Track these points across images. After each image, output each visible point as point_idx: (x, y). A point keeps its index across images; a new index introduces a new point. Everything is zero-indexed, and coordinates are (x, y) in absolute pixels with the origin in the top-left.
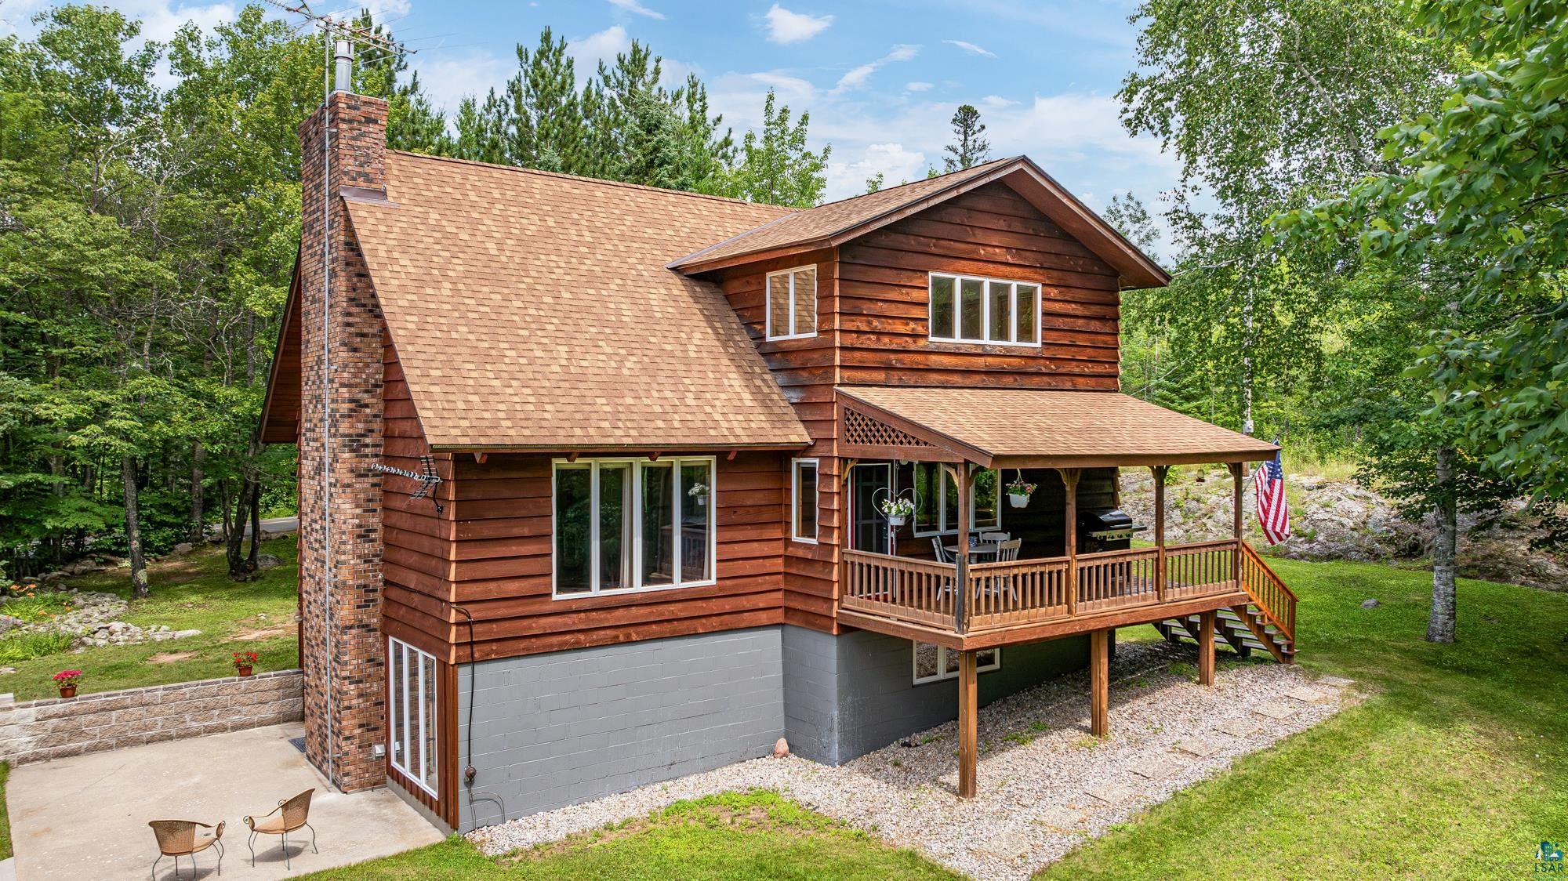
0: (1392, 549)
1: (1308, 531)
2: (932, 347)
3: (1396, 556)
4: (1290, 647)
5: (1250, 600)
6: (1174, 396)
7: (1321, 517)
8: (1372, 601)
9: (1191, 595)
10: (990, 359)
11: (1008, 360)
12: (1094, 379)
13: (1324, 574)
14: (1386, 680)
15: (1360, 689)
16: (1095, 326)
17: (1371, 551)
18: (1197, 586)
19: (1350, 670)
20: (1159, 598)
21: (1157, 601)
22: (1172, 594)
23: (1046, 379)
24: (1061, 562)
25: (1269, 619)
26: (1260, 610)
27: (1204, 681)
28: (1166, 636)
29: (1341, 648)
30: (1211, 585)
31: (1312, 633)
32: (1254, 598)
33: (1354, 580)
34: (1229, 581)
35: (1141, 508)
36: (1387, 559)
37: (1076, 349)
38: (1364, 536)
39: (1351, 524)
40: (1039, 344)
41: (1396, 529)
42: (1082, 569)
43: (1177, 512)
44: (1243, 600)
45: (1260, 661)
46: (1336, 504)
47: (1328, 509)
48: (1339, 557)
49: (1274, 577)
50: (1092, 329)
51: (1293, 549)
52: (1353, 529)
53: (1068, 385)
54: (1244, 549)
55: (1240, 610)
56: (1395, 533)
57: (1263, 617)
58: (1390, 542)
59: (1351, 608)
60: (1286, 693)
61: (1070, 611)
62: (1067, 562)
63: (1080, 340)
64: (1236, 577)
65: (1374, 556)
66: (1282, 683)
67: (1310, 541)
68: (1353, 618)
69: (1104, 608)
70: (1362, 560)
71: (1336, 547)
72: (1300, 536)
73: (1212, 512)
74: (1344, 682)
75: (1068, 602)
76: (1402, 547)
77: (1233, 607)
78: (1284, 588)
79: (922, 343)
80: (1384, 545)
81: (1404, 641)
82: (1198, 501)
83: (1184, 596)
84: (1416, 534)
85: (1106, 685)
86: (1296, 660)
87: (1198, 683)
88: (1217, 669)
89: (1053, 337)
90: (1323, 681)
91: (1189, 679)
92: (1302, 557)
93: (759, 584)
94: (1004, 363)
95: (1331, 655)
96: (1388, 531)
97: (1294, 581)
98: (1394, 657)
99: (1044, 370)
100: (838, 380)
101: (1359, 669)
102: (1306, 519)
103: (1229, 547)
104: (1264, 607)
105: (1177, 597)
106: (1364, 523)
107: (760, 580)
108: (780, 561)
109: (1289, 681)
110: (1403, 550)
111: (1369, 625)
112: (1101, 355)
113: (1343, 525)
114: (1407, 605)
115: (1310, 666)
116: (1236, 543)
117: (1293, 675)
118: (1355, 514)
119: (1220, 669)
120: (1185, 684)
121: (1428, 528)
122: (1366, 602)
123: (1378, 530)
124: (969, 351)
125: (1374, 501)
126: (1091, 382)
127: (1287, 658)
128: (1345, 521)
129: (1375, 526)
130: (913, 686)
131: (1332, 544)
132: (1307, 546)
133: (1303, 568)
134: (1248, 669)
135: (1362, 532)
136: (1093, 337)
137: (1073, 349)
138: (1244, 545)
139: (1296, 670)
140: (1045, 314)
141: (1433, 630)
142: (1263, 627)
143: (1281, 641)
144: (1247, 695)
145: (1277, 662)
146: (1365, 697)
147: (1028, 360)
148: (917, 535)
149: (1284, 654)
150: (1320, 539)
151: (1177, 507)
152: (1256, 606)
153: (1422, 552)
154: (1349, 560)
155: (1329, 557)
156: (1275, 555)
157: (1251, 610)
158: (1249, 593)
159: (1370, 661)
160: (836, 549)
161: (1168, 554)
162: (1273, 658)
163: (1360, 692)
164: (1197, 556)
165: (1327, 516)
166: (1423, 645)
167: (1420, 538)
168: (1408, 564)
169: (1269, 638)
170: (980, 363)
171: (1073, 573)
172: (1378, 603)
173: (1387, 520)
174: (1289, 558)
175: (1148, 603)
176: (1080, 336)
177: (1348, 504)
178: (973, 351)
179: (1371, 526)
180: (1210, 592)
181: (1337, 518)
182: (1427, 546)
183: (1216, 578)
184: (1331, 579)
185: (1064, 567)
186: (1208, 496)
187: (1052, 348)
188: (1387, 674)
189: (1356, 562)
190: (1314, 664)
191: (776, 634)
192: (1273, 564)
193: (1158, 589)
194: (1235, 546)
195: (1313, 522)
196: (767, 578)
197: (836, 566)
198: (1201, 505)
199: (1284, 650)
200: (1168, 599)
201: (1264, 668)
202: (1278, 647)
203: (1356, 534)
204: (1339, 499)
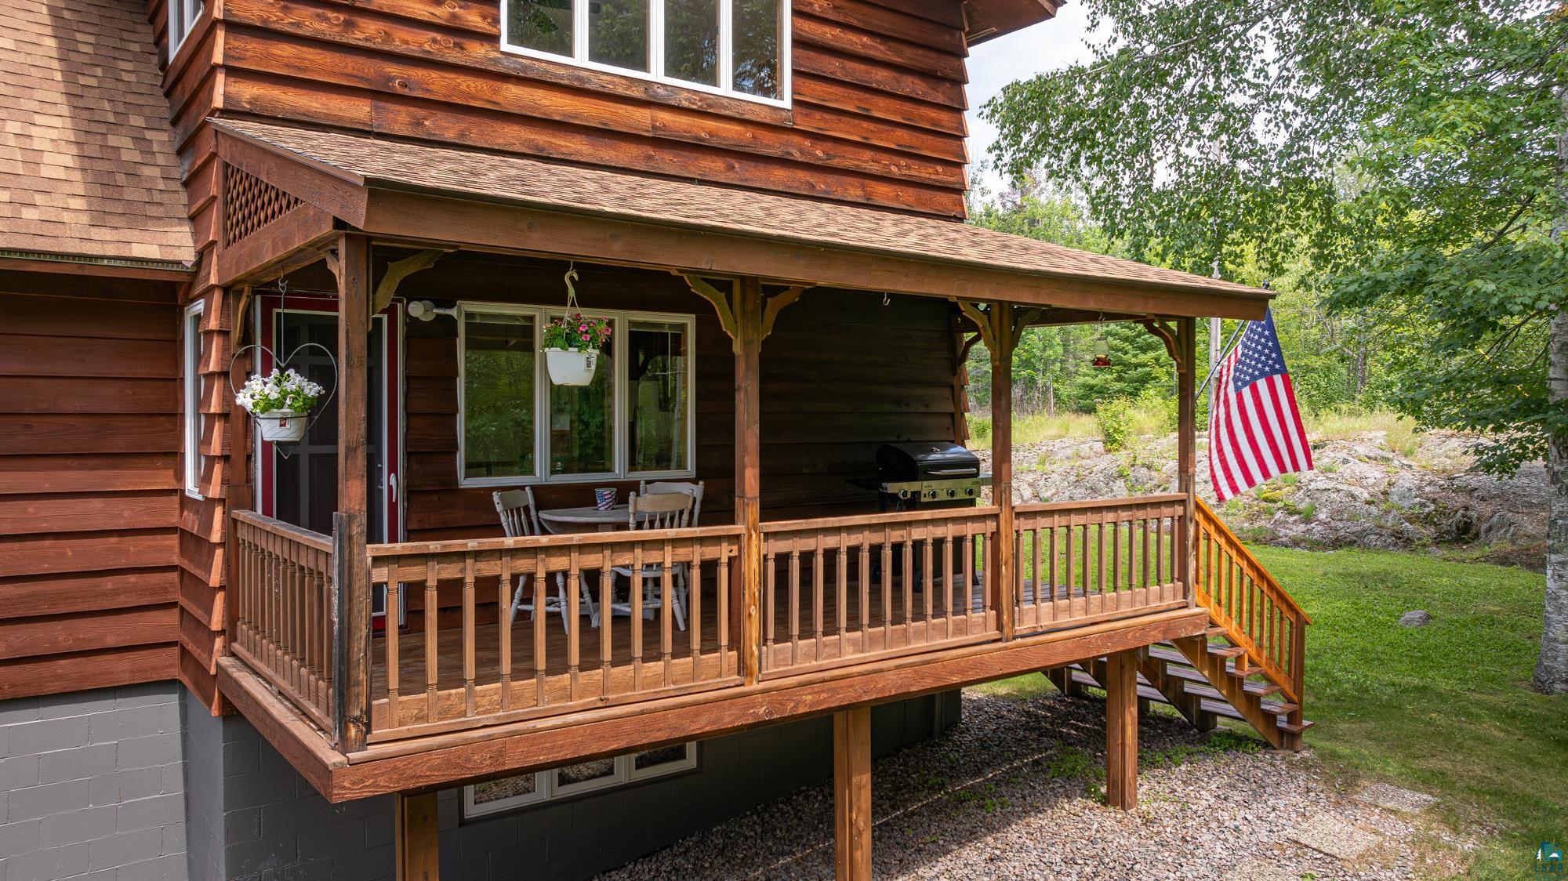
0: (1429, 532)
1: (1302, 506)
2: (507, 66)
3: (1438, 541)
4: (1293, 717)
5: (1213, 624)
6: (1127, 346)
7: (1321, 485)
8: (1417, 614)
9: (1080, 617)
10: (665, 117)
11: (711, 124)
12: (911, 190)
13: (1331, 569)
14: (1498, 793)
15: (1451, 819)
16: (912, 85)
17: (1398, 535)
18: (1095, 598)
19: (1417, 764)
20: (1000, 627)
21: (993, 633)
22: (1034, 615)
23: (803, 175)
24: (717, 540)
25: (1252, 663)
26: (1233, 644)
27: (1116, 797)
28: (1061, 687)
29: (1389, 709)
30: (1125, 593)
31: (1326, 674)
32: (1220, 620)
33: (1381, 578)
34: (1168, 586)
35: (1073, 478)
36: (1424, 545)
37: (872, 126)
38: (1387, 512)
39: (1366, 495)
40: (786, 103)
41: (1434, 501)
42: (782, 559)
43: (1120, 483)
44: (1197, 626)
45: (1236, 742)
46: (1341, 468)
47: (1331, 475)
48: (1351, 543)
49: (1262, 575)
50: (907, 91)
51: (1282, 532)
52: (1369, 503)
53: (854, 193)
54: (1199, 517)
55: (1192, 646)
56: (1432, 507)
57: (1239, 659)
58: (1427, 520)
59: (1383, 624)
60: (1290, 832)
61: (743, 668)
62: (735, 538)
63: (880, 110)
64: (1183, 577)
65: (1403, 541)
66: (1281, 804)
67: (1307, 520)
68: (1391, 644)
69: (850, 656)
70: (1385, 547)
71: (1344, 529)
72: (1291, 514)
73: (1168, 482)
74: (1413, 800)
75: (735, 642)
76: (1445, 528)
77: (1176, 641)
78: (1282, 597)
79: (478, 52)
80: (1417, 526)
81: (1495, 693)
82: (1149, 468)
83: (1064, 620)
84: (1467, 509)
85: (866, 839)
86: (1306, 738)
87: (1106, 801)
88: (1145, 762)
89: (817, 92)
90: (1367, 797)
91: (1087, 793)
92: (1296, 543)
93: (104, 594)
94: (703, 128)
95: (1371, 725)
96: (1422, 505)
97: (1287, 579)
98: (1491, 728)
99: (797, 156)
100: (218, 102)
101: (1433, 764)
102: (1299, 488)
103: (1167, 511)
104: (1240, 638)
105: (1047, 622)
106: (1385, 493)
107: (109, 583)
108: (174, 540)
109: (1296, 799)
110: (1448, 532)
111: (1422, 659)
112: (927, 146)
113: (1354, 497)
114: (1477, 621)
115: (1334, 756)
116: (1182, 502)
117: (1302, 776)
118: (1371, 481)
119: (1153, 765)
120: (1078, 802)
121: (1483, 499)
122: (1407, 615)
123: (1406, 504)
124: (610, 88)
125: (1396, 462)
126: (907, 196)
127: (1289, 739)
128: (1357, 491)
129: (1402, 497)
130: (463, 823)
131: (1340, 525)
132: (1302, 527)
133: (1298, 558)
134: (1210, 765)
135: (1383, 506)
136: (908, 107)
137: (865, 125)
138: (1198, 507)
139: (1307, 766)
140: (798, 42)
141: (1548, 670)
142: (1241, 680)
143: (1275, 705)
144: (1206, 837)
145: (1266, 745)
146: (1468, 845)
147: (760, 133)
148: (465, 483)
149: (1282, 732)
150: (1322, 516)
151: (1121, 476)
152: (1227, 637)
153: (1477, 536)
154: (1367, 547)
155: (1337, 544)
156: (1256, 541)
157: (1216, 646)
158: (1211, 609)
159: (1448, 740)
160: (218, 512)
161: (1023, 524)
162: (1258, 736)
163: (1455, 830)
164: (1093, 530)
165: (1330, 485)
166: (1536, 703)
167: (1473, 514)
168: (1456, 553)
169: (1253, 700)
170: (642, 119)
171: (751, 567)
172: (1429, 617)
173: (1419, 488)
174: (1277, 545)
175: (971, 638)
176: (882, 102)
177: (1360, 468)
178: (620, 91)
179: (1396, 498)
180: (1125, 610)
181: (1345, 487)
182: (1484, 527)
183: (1137, 578)
184: (1346, 576)
185: (724, 552)
186: (1164, 461)
187: (818, 115)
188: (1498, 778)
189: (1378, 551)
190: (1343, 750)
191: (170, 703)
192: (1256, 554)
193: (996, 605)
194: (1179, 510)
195: (1309, 494)
196: (133, 578)
197: (219, 552)
198: (1154, 474)
199: (1282, 722)
200: (1020, 629)
201: (1243, 762)
202: (1270, 717)
203: (1373, 509)
204: (1345, 461)
